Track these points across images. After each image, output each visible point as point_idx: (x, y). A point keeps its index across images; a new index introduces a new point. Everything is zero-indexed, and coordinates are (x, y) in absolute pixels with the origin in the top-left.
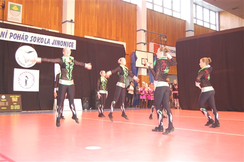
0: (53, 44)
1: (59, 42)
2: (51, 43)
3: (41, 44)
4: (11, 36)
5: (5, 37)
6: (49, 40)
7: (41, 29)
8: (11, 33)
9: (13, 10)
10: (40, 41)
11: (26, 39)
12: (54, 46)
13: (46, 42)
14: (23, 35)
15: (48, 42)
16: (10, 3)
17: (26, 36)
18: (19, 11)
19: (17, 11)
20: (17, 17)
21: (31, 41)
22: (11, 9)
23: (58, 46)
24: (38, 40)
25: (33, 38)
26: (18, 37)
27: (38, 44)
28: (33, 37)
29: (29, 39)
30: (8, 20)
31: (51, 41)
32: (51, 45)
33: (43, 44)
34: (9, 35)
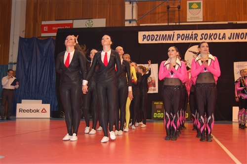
0: (230, 39)
1: (238, 35)
2: (227, 38)
3: (214, 41)
4: (178, 38)
5: (173, 40)
6: (224, 34)
7: (227, 23)
8: (178, 35)
9: (192, 8)
10: (212, 37)
11: (196, 38)
12: (231, 41)
13: (221, 37)
14: (192, 34)
15: (223, 37)
16: (188, 2)
17: (195, 34)
18: (199, 8)
19: (198, 8)
20: (197, 16)
21: (201, 39)
22: (190, 8)
23: (237, 40)
24: (210, 37)
25: (203, 36)
26: (186, 37)
27: (210, 41)
28: (203, 34)
29: (199, 37)
30: (188, 21)
31: (228, 35)
32: (227, 40)
33: (217, 40)
34: (176, 37)
